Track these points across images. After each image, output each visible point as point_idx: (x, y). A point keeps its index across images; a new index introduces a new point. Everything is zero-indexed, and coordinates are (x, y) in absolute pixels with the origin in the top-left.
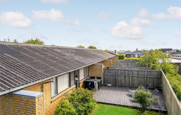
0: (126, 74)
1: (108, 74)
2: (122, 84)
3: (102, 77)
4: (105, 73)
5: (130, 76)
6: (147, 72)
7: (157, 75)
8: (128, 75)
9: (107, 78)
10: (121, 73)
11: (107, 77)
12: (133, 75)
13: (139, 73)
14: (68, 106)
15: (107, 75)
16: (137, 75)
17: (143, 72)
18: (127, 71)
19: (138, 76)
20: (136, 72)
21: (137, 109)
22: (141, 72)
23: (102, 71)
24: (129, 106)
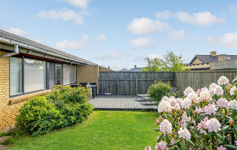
0: (131, 78)
1: (106, 79)
2: (126, 92)
3: (97, 83)
4: (101, 78)
5: (137, 80)
6: (157, 74)
7: (170, 77)
8: (134, 79)
9: (104, 85)
10: (124, 77)
11: (104, 83)
12: (140, 79)
13: (147, 75)
14: (46, 104)
15: (104, 80)
16: (145, 78)
17: (153, 74)
18: (132, 73)
19: (146, 80)
20: (144, 74)
21: (153, 111)
22: (150, 74)
23: (97, 75)
24: (142, 109)
